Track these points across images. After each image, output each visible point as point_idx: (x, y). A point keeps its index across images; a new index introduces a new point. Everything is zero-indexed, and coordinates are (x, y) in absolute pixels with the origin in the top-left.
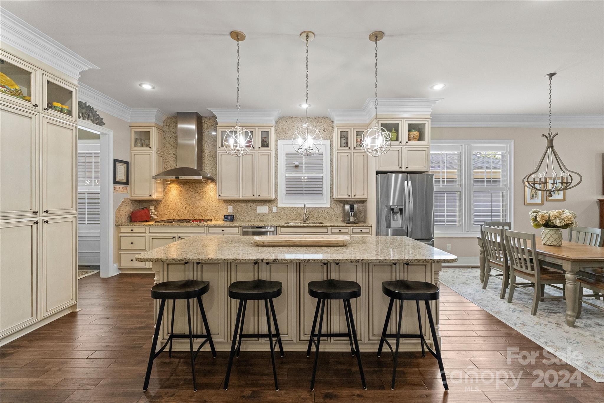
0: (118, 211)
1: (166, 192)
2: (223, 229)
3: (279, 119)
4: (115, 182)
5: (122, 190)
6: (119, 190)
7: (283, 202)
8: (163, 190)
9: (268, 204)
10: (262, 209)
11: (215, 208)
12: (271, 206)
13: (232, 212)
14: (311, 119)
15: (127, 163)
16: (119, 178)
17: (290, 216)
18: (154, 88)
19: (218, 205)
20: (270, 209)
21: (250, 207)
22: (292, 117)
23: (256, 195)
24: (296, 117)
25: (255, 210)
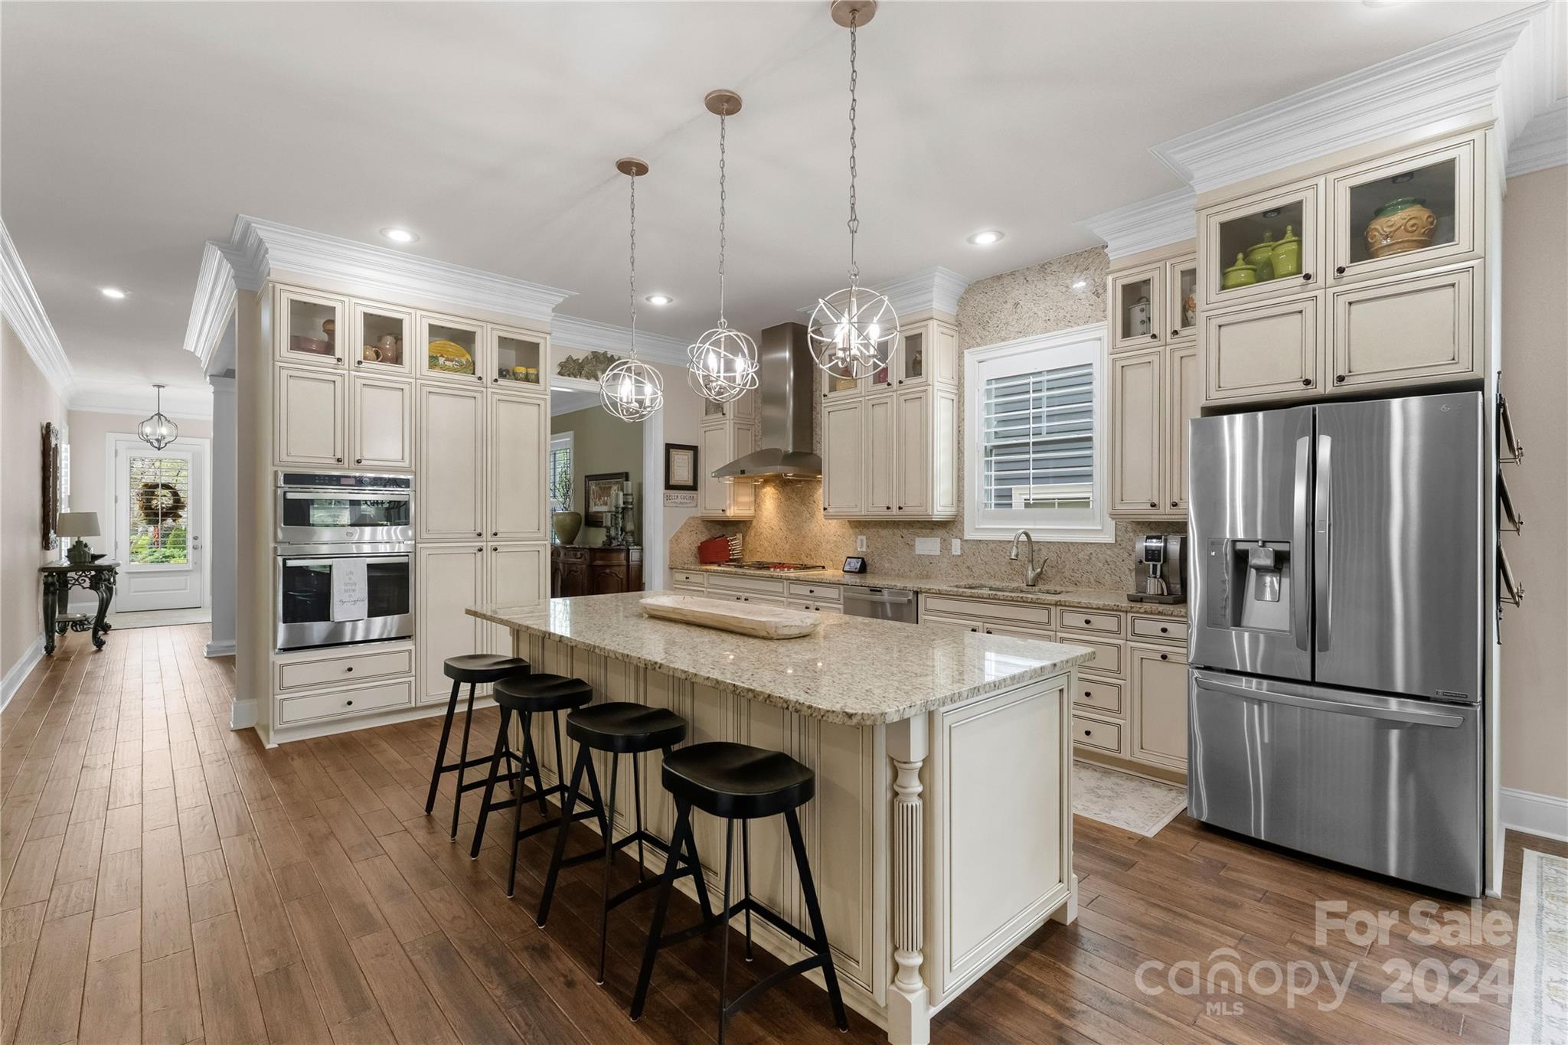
0: (675, 540)
1: (757, 503)
2: (812, 588)
3: (967, 292)
4: (668, 486)
5: (682, 501)
6: (676, 501)
7: (977, 527)
8: (752, 499)
9: (941, 532)
10: (927, 546)
11: (835, 539)
12: (946, 535)
13: (864, 549)
14: (1054, 268)
15: (694, 449)
16: (676, 478)
17: (995, 567)
18: (670, 300)
19: (838, 533)
20: (946, 546)
21: (901, 539)
22: (999, 277)
23: (894, 507)
24: (1012, 274)
25: (911, 547)
